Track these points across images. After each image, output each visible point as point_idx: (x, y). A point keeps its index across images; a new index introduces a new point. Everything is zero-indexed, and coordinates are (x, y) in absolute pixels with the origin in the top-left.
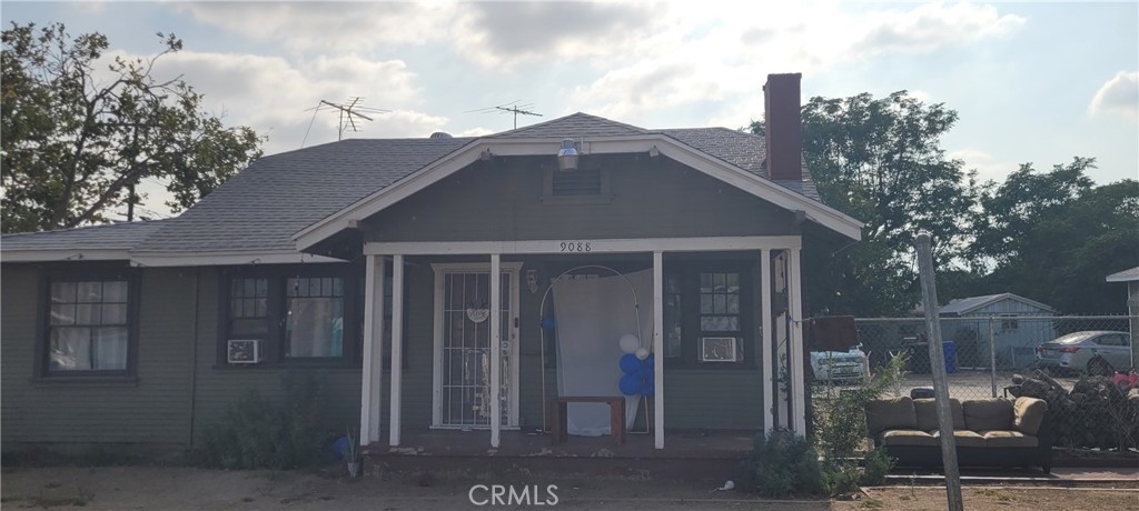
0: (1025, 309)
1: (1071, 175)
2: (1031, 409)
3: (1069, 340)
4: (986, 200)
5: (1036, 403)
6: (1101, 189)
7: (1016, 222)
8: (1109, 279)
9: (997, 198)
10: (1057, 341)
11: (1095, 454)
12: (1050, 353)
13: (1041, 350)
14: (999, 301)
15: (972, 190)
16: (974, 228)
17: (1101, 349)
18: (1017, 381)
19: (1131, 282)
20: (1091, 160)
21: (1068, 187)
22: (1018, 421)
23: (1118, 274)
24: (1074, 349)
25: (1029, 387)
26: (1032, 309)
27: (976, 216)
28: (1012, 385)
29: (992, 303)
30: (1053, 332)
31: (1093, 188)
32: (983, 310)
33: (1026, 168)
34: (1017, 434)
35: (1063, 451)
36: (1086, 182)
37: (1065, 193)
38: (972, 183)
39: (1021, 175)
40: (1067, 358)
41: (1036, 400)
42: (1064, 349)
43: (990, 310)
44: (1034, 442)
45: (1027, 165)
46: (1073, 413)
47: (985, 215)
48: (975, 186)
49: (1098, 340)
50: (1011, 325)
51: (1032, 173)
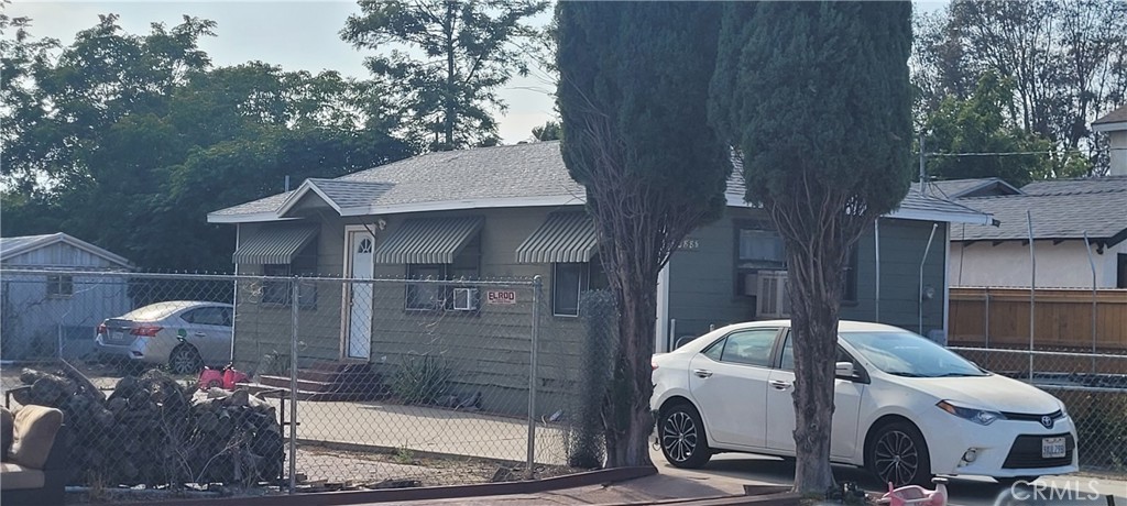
0: (87, 261)
1: (177, 44)
2: (39, 425)
3: (149, 314)
4: (41, 72)
5: (47, 415)
6: (220, 73)
7: (87, 114)
8: (213, 218)
9: (59, 69)
10: (129, 317)
11: (134, 495)
12: (117, 336)
13: (103, 331)
14: (47, 247)
15: (18, 49)
16: (18, 119)
17: (192, 331)
18: (28, 379)
19: (241, 223)
20: (208, 23)
21: (171, 63)
22: (16, 446)
23: (224, 212)
24: (153, 330)
25: (45, 389)
26: (96, 262)
27: (23, 96)
28: (20, 385)
29: (35, 249)
30: (127, 301)
31: (208, 69)
32: (19, 261)
33: (108, 23)
34: (13, 468)
35: (86, 493)
36: (199, 60)
37: (167, 74)
38: (21, 35)
39: (99, 33)
40: (142, 345)
41: (48, 409)
42: (136, 331)
43: (30, 260)
44: (38, 480)
45: (111, 17)
46: (107, 430)
47: (40, 97)
48: (24, 42)
49: (188, 316)
50: (60, 286)
51: (117, 33)
